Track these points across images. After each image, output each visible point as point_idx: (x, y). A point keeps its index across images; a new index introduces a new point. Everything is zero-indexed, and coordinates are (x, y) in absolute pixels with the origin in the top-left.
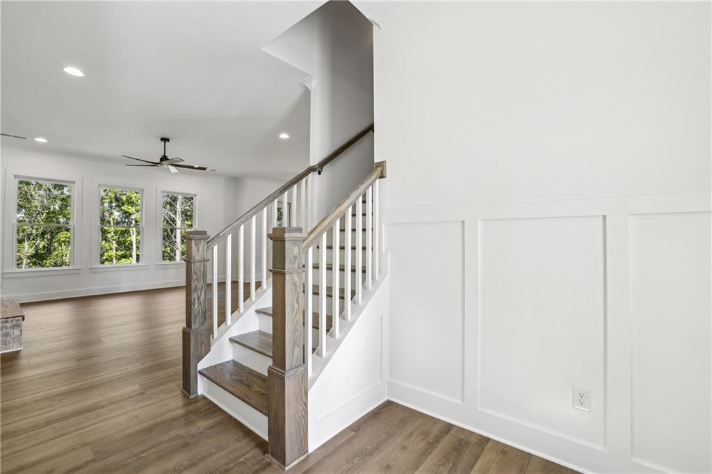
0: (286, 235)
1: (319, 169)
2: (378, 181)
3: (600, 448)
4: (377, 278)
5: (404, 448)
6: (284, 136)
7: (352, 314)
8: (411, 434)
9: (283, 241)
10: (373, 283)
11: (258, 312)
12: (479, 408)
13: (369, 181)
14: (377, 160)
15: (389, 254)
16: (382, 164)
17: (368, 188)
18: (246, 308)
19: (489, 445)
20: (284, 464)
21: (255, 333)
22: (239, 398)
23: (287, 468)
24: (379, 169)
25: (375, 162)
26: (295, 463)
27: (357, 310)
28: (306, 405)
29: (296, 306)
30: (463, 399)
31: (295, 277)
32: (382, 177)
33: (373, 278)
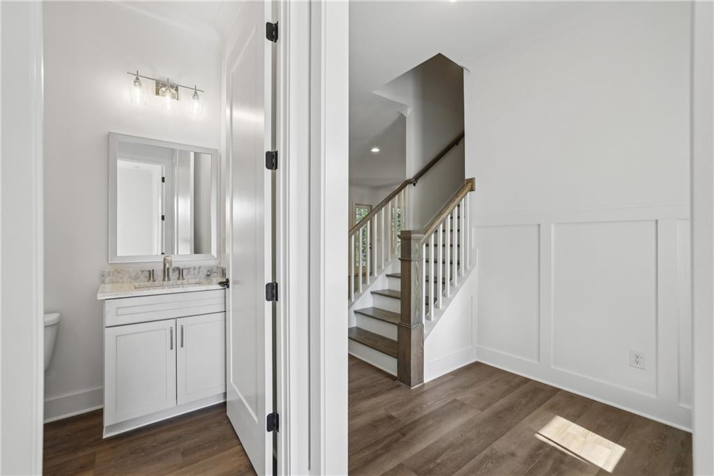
0: (412, 235)
1: (414, 181)
2: (468, 193)
3: (653, 396)
4: (468, 267)
5: (493, 387)
6: (375, 150)
7: (450, 293)
8: (497, 381)
9: (410, 239)
10: (465, 271)
11: (372, 293)
12: (552, 367)
13: (463, 195)
14: (467, 177)
15: (477, 250)
16: (472, 181)
17: (461, 199)
18: (364, 290)
19: (559, 393)
20: (410, 386)
21: (370, 308)
22: (371, 347)
23: (412, 388)
24: (470, 185)
25: (466, 178)
26: (416, 386)
27: (454, 291)
28: (423, 349)
29: (417, 283)
30: (539, 359)
31: (417, 263)
32: (472, 189)
33: (465, 268)
